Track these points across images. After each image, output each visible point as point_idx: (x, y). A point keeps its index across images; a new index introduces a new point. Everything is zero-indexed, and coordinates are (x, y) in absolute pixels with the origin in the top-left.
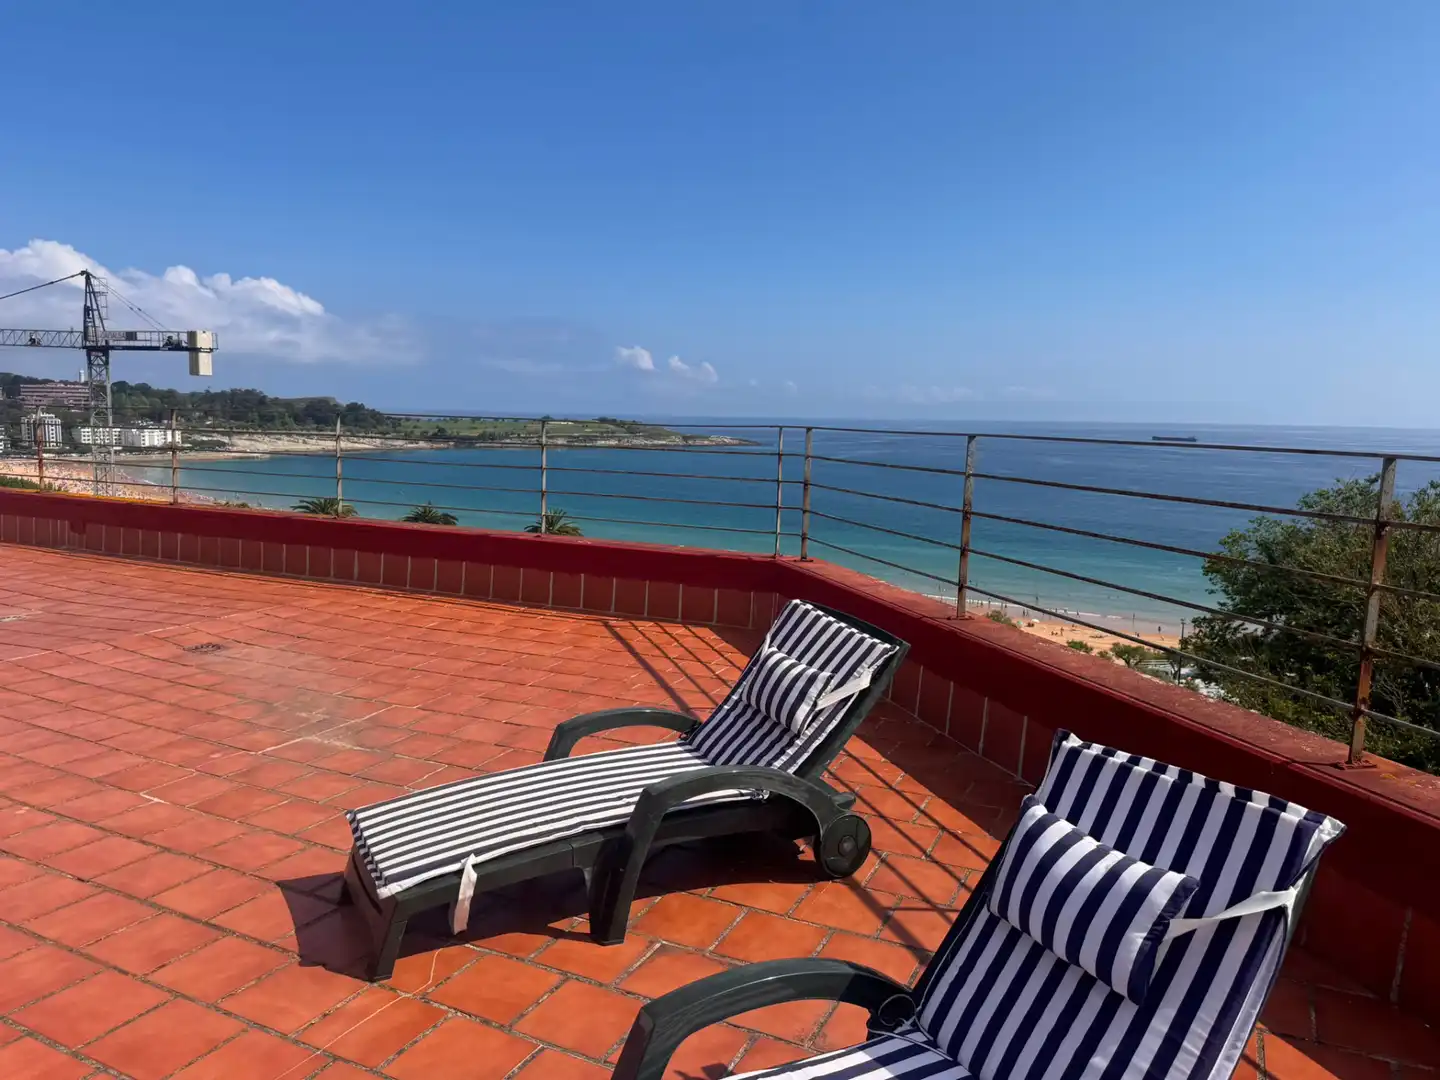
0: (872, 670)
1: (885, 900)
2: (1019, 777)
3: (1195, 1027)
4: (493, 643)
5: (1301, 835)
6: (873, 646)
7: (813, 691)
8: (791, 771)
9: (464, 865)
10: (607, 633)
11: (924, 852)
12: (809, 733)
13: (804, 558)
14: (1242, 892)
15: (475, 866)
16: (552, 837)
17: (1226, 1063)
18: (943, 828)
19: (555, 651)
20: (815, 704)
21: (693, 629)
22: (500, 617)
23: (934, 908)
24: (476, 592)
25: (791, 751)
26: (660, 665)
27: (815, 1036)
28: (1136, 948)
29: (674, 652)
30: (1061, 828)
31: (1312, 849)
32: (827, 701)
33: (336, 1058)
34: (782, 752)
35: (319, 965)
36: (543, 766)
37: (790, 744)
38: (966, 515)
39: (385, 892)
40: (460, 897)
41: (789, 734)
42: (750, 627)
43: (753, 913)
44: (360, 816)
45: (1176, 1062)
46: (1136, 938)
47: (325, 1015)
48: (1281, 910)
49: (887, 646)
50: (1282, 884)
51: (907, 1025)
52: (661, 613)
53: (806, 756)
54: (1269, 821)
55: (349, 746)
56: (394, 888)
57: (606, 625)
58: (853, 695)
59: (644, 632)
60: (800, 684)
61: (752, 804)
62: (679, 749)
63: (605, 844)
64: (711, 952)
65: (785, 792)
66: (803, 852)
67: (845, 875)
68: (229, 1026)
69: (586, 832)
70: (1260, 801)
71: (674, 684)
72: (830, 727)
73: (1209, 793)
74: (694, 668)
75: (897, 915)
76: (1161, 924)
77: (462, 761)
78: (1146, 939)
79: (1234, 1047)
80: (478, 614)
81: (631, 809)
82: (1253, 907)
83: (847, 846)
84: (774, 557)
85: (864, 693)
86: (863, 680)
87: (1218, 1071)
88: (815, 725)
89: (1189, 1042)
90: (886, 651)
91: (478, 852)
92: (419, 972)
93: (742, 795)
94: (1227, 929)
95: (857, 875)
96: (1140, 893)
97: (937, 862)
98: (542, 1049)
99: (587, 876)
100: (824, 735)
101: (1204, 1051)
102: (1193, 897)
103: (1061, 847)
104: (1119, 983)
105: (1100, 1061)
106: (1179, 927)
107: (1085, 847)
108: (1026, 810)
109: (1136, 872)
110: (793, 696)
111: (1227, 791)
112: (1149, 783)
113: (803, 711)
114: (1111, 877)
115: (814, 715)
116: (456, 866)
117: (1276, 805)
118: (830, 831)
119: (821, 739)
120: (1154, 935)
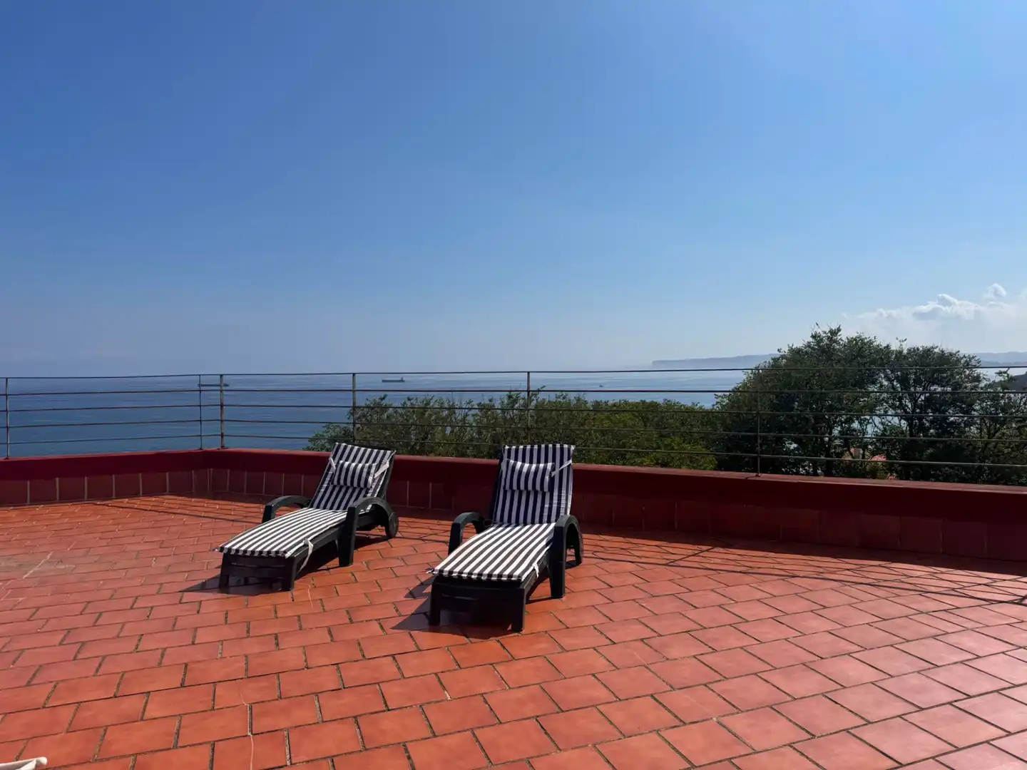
0: (388, 461)
2: (407, 506)
3: (563, 491)
5: (569, 450)
6: (384, 453)
7: (372, 471)
8: (376, 496)
9: (306, 541)
12: (373, 487)
13: (222, 447)
14: (562, 464)
15: (310, 541)
16: (324, 530)
20: (374, 476)
21: (162, 497)
25: (369, 495)
28: (547, 481)
30: (519, 464)
31: (572, 452)
32: (377, 474)
33: (319, 599)
36: (263, 525)
37: (367, 493)
39: (288, 555)
43: (379, 550)
44: (229, 546)
45: (562, 498)
46: (547, 478)
48: (570, 464)
49: (389, 452)
50: (569, 460)
54: (562, 449)
58: (383, 473)
60: (365, 470)
63: (338, 531)
64: (383, 558)
65: (377, 505)
69: (330, 528)
70: (558, 446)
72: (381, 483)
73: (547, 447)
76: (551, 473)
81: (345, 516)
82: (565, 465)
84: (201, 449)
85: (388, 469)
86: (386, 466)
88: (375, 484)
89: (563, 494)
90: (391, 454)
91: (309, 536)
94: (561, 472)
95: (397, 536)
96: (545, 469)
99: (337, 542)
100: (380, 486)
101: (566, 494)
102: (553, 469)
103: (522, 467)
104: (546, 489)
105: (547, 506)
106: (553, 474)
107: (527, 465)
108: (508, 462)
109: (542, 465)
110: (364, 475)
111: (551, 446)
112: (532, 450)
113: (370, 479)
114: (537, 468)
115: (374, 480)
116: (302, 544)
117: (562, 446)
118: (392, 521)
119: (379, 488)
120: (550, 477)
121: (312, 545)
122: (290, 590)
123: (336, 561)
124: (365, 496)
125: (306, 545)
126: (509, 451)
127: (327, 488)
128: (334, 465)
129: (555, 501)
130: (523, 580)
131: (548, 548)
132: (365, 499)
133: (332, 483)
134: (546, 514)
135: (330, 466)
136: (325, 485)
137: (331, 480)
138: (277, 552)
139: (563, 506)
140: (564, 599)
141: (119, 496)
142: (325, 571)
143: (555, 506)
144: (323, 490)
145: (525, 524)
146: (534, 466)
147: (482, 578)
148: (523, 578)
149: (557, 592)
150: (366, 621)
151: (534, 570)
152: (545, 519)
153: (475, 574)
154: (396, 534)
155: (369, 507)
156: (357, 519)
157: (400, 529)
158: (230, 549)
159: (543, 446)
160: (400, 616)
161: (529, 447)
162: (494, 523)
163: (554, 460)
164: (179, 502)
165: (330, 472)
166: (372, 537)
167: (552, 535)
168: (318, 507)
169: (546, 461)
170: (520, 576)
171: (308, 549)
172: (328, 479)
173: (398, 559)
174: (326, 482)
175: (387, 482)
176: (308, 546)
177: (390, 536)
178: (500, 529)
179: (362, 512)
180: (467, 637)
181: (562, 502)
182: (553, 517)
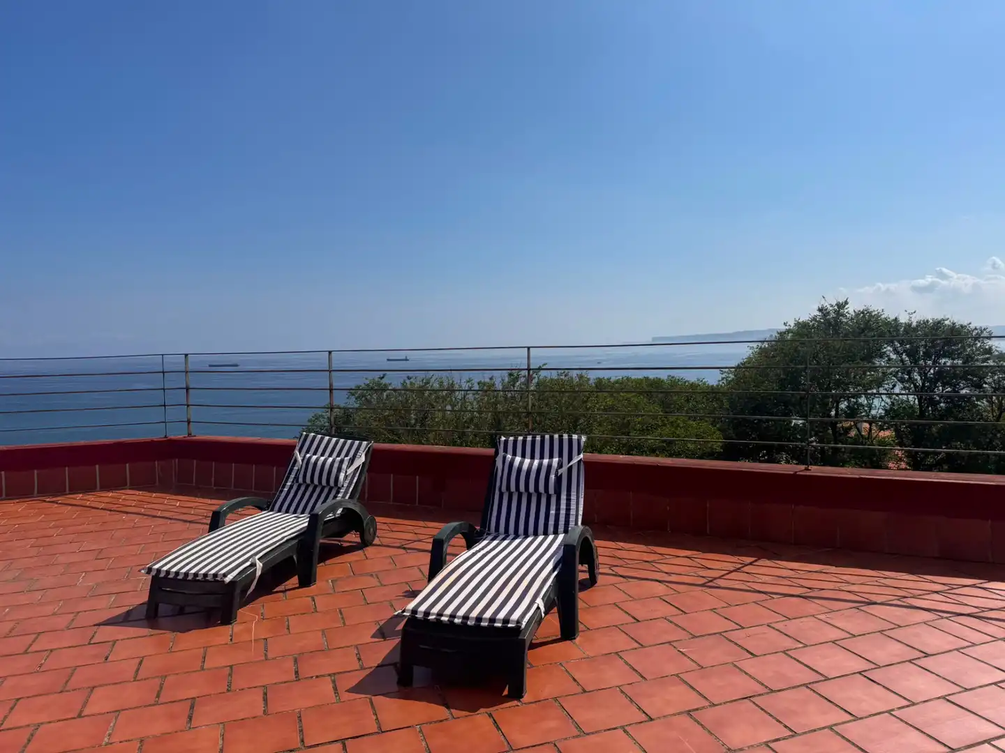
0: (364, 453)
1: (398, 545)
3: (572, 493)
5: (579, 441)
6: (359, 444)
7: (344, 466)
8: (347, 498)
9: (253, 560)
12: (345, 485)
13: (189, 435)
14: (570, 459)
15: (259, 559)
16: (278, 544)
17: (581, 499)
20: (346, 472)
25: (340, 495)
28: (553, 481)
29: (130, 503)
30: (518, 459)
31: (582, 444)
32: (351, 470)
33: (265, 639)
36: (208, 535)
37: (338, 492)
39: (227, 579)
40: (256, 575)
41: (337, 485)
43: (351, 563)
44: (157, 566)
45: (572, 503)
46: (553, 477)
47: (231, 636)
48: (581, 460)
49: (365, 443)
50: (579, 454)
51: (486, 535)
54: (570, 441)
56: (230, 577)
58: (358, 467)
60: (336, 465)
63: (298, 543)
64: (354, 575)
65: (351, 506)
67: (371, 544)
69: (287, 541)
70: (566, 437)
72: (355, 481)
73: (552, 438)
75: (406, 546)
76: (557, 471)
79: (582, 495)
82: (575, 461)
84: (166, 437)
85: (364, 462)
86: (361, 459)
88: (347, 482)
89: (573, 497)
90: (366, 445)
92: (245, 616)
94: (570, 469)
95: (374, 543)
96: (550, 466)
97: (398, 531)
98: (340, 610)
99: (295, 558)
100: (353, 484)
102: (560, 465)
103: (521, 463)
104: (551, 491)
105: (553, 512)
106: (560, 471)
107: (527, 461)
108: (504, 458)
109: (546, 461)
110: (335, 470)
112: (533, 442)
113: (342, 476)
114: (540, 465)
115: (346, 477)
116: (248, 564)
117: (570, 437)
118: (367, 524)
119: (352, 486)
120: (556, 475)
121: (261, 565)
122: (231, 624)
123: (294, 581)
124: (335, 497)
125: (253, 565)
126: (506, 442)
127: (291, 487)
128: (300, 459)
129: (563, 506)
130: (523, 626)
131: (556, 573)
132: (334, 501)
133: (297, 481)
134: (551, 522)
135: (296, 461)
136: (289, 484)
137: (296, 478)
138: (215, 575)
139: (573, 512)
140: (578, 640)
141: (73, 490)
142: (281, 594)
143: (563, 512)
144: (286, 489)
145: (526, 536)
146: (536, 462)
147: (469, 623)
148: (524, 624)
149: (569, 630)
150: (317, 677)
151: (538, 608)
152: (551, 529)
153: (459, 618)
154: (373, 541)
155: (339, 511)
156: (320, 527)
157: (378, 533)
158: (159, 571)
159: (547, 437)
160: (362, 668)
161: (529, 438)
162: (489, 534)
163: (561, 455)
164: (139, 498)
165: (296, 468)
166: (345, 545)
167: (561, 553)
168: (279, 511)
169: (551, 457)
170: (518, 622)
171: (256, 569)
172: (293, 476)
173: (372, 575)
174: (291, 480)
175: (363, 478)
176: (255, 565)
177: (364, 544)
178: (495, 542)
179: (330, 516)
180: (448, 708)
181: (572, 508)
182: (561, 528)
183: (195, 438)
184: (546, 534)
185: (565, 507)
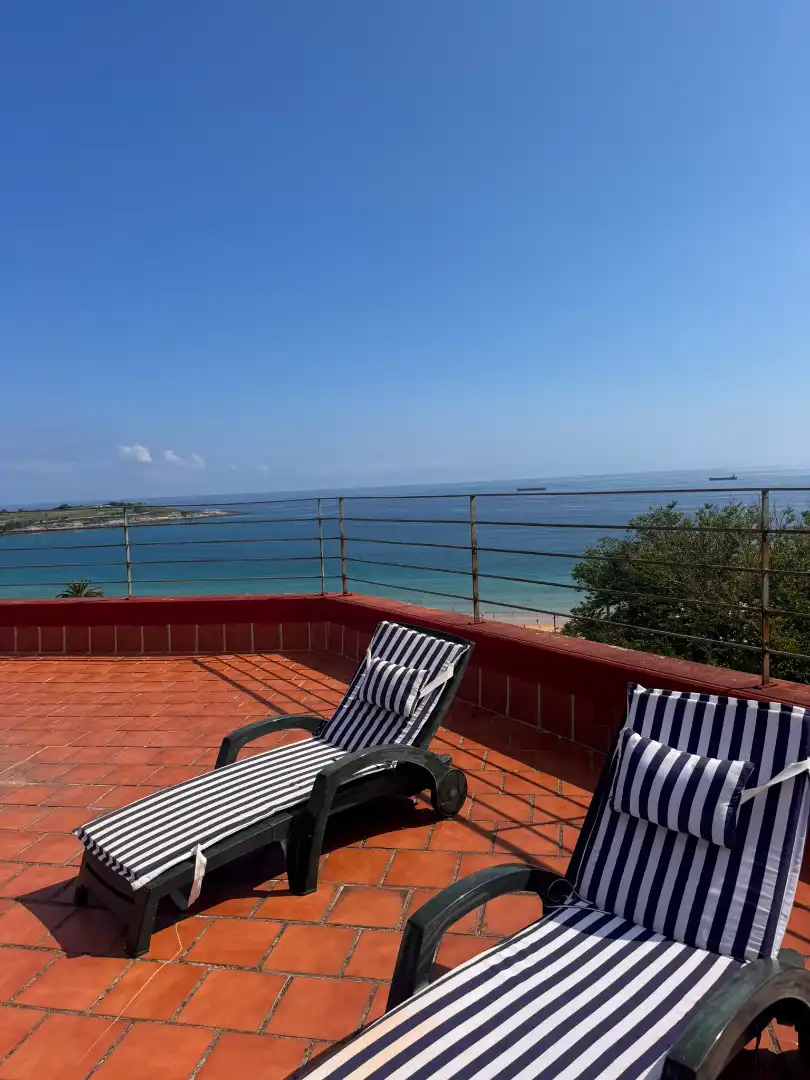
0: (453, 664)
1: (488, 827)
2: (538, 727)
3: (770, 855)
4: (107, 688)
5: (806, 725)
6: (450, 648)
7: (416, 685)
8: (410, 743)
9: (196, 851)
10: (199, 668)
11: (498, 788)
12: (416, 715)
13: (345, 593)
14: (778, 766)
15: (203, 852)
16: (254, 821)
17: (794, 874)
18: (504, 770)
19: (165, 687)
20: (419, 694)
21: (267, 656)
22: (106, 667)
23: (522, 825)
24: (77, 650)
25: (406, 731)
26: (253, 686)
27: (480, 926)
28: (725, 813)
29: (260, 676)
30: (654, 747)
32: (426, 691)
33: (133, 1021)
34: (399, 732)
35: (84, 954)
37: (404, 725)
38: (474, 550)
39: (137, 884)
40: (196, 878)
41: (401, 718)
42: (310, 649)
43: (400, 853)
44: (88, 831)
45: (765, 880)
46: (723, 807)
47: (108, 991)
48: (805, 773)
49: (460, 646)
50: (802, 757)
51: (569, 900)
52: (238, 648)
53: (418, 732)
54: (785, 720)
55: (24, 784)
56: (144, 880)
57: (196, 662)
58: (441, 686)
59: (229, 665)
60: (405, 681)
61: (387, 773)
62: (316, 743)
63: (292, 820)
64: (383, 885)
65: (412, 760)
66: (416, 804)
67: (453, 814)
68: (34, 1016)
69: (277, 813)
70: (775, 709)
71: (269, 699)
72: (431, 709)
73: (742, 708)
74: (279, 684)
75: (500, 835)
76: (737, 794)
77: (125, 781)
78: (729, 806)
79: (796, 863)
80: (84, 667)
81: (310, 789)
82: (788, 774)
83: (454, 793)
84: (322, 595)
85: (450, 681)
86: (448, 673)
87: (791, 880)
88: (420, 709)
89: (770, 866)
90: (461, 650)
91: (202, 841)
92: (170, 942)
93: (378, 768)
94: (775, 791)
95: (462, 812)
96: (720, 778)
97: (510, 794)
98: (292, 978)
99: (283, 844)
100: (428, 715)
101: (780, 868)
102: (749, 779)
103: (659, 758)
104: (718, 837)
105: (715, 891)
106: (746, 795)
107: (674, 755)
108: (627, 738)
109: (713, 765)
110: (401, 691)
111: (753, 705)
112: (700, 709)
113: (411, 699)
114: (699, 770)
115: (419, 701)
116: (187, 855)
117: (787, 709)
118: (442, 784)
119: (426, 718)
120: (734, 803)
121: (204, 860)
122: (134, 957)
124: (396, 737)
125: (191, 860)
126: (644, 698)
127: (353, 702)
128: (370, 664)
129: (743, 884)
134: (708, 918)
135: (365, 665)
136: (351, 698)
137: (358, 695)
138: (129, 871)
143: (739, 898)
144: (346, 706)
145: (647, 932)
146: (694, 759)
152: (704, 934)
154: (460, 804)
158: (89, 836)
159: (733, 703)
161: (695, 699)
162: (575, 899)
163: (755, 755)
165: (364, 675)
169: (732, 753)
172: (358, 687)
174: (355, 692)
175: (446, 706)
176: (195, 862)
178: (568, 936)
181: (762, 893)
182: (728, 940)
183: (348, 598)
184: (691, 943)
185: (746, 887)
